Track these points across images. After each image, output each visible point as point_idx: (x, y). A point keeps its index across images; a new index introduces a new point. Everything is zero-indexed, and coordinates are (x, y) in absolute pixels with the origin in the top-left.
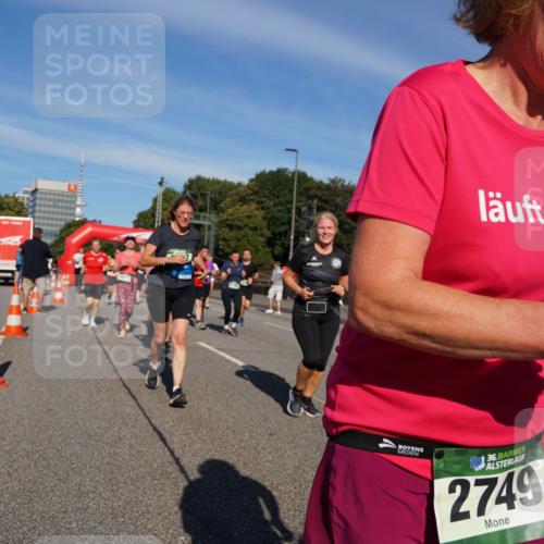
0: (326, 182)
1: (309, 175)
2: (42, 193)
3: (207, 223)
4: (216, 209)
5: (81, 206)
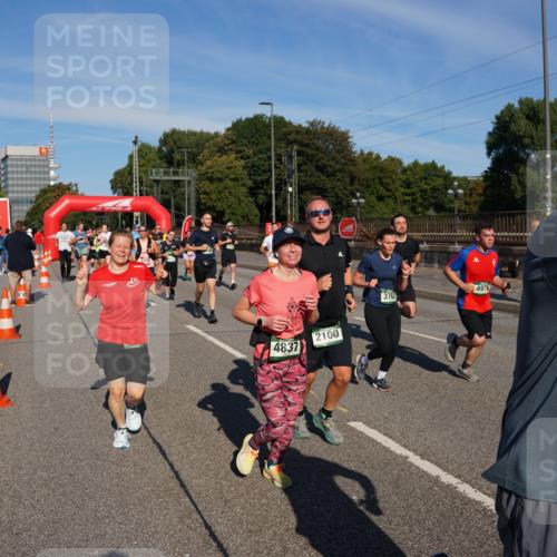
0: (305, 125)
1: (287, 119)
2: (13, 160)
3: (186, 178)
4: (194, 162)
5: (55, 169)
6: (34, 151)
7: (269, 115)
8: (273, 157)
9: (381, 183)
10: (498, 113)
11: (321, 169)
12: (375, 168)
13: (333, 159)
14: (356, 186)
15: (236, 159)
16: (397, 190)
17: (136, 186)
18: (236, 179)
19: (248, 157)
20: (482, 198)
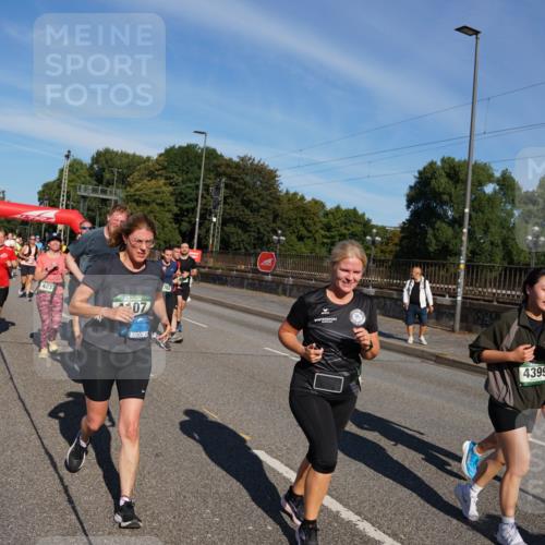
0: (236, 159)
1: (219, 151)
3: (113, 198)
4: (123, 182)
7: (202, 145)
8: (201, 187)
9: (304, 224)
10: (421, 168)
11: (247, 204)
12: (298, 208)
13: (259, 195)
14: (279, 223)
15: (165, 184)
16: (317, 231)
17: (63, 200)
18: (162, 205)
19: (176, 185)
20: (398, 248)
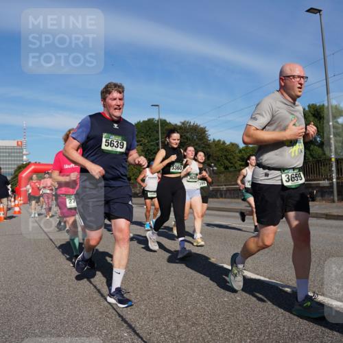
0: (179, 124)
1: (168, 121)
5: (26, 155)
6: (14, 143)
9: (227, 159)
12: (222, 150)
16: (236, 162)
